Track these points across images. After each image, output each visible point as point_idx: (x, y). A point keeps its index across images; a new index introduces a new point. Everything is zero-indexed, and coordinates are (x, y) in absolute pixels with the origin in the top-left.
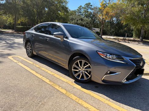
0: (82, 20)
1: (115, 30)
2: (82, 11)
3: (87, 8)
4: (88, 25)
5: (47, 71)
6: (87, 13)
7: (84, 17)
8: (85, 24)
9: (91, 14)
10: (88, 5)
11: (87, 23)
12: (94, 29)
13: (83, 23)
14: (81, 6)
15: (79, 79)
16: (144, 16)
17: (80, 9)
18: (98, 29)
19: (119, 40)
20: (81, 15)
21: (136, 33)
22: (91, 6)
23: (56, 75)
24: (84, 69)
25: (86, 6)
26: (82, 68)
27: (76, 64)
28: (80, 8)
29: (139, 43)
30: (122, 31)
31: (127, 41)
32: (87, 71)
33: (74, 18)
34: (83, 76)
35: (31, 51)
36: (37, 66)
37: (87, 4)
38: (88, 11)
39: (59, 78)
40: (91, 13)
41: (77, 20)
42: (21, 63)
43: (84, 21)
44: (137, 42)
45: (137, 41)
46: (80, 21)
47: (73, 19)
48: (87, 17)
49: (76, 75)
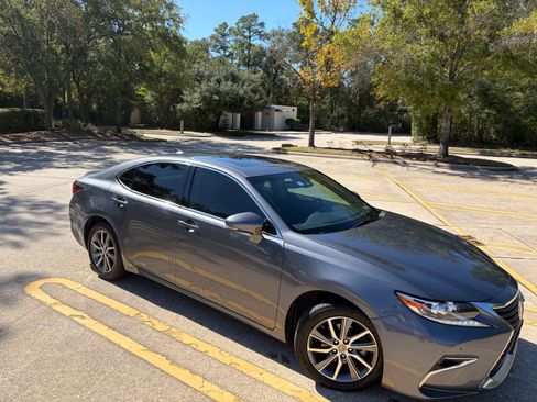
0: (234, 78)
1: (349, 110)
2: (231, 41)
3: (247, 34)
4: (257, 98)
5: (202, 347)
6: (246, 52)
7: (239, 65)
8: (246, 92)
9: (265, 55)
10: (249, 22)
11: (254, 91)
12: (277, 110)
13: (241, 92)
14: (225, 25)
15: (334, 378)
16: (450, 74)
17: (224, 36)
18: (290, 108)
19: (373, 155)
20: (227, 56)
21: (420, 125)
22: (262, 24)
23: (243, 366)
24: (348, 346)
25: (241, 25)
26: (341, 342)
27: (319, 330)
28: (222, 31)
29: (438, 166)
30: (369, 112)
31: (401, 160)
32: (358, 352)
33: (206, 73)
34: (345, 369)
35: (114, 258)
36: (160, 327)
37: (243, 19)
38: (250, 45)
39: (260, 378)
40: (262, 53)
41: (219, 81)
42: (89, 315)
43: (243, 85)
44: (431, 163)
45: (431, 160)
46: (229, 83)
47: (202, 77)
48: (248, 65)
49: (321, 367)
